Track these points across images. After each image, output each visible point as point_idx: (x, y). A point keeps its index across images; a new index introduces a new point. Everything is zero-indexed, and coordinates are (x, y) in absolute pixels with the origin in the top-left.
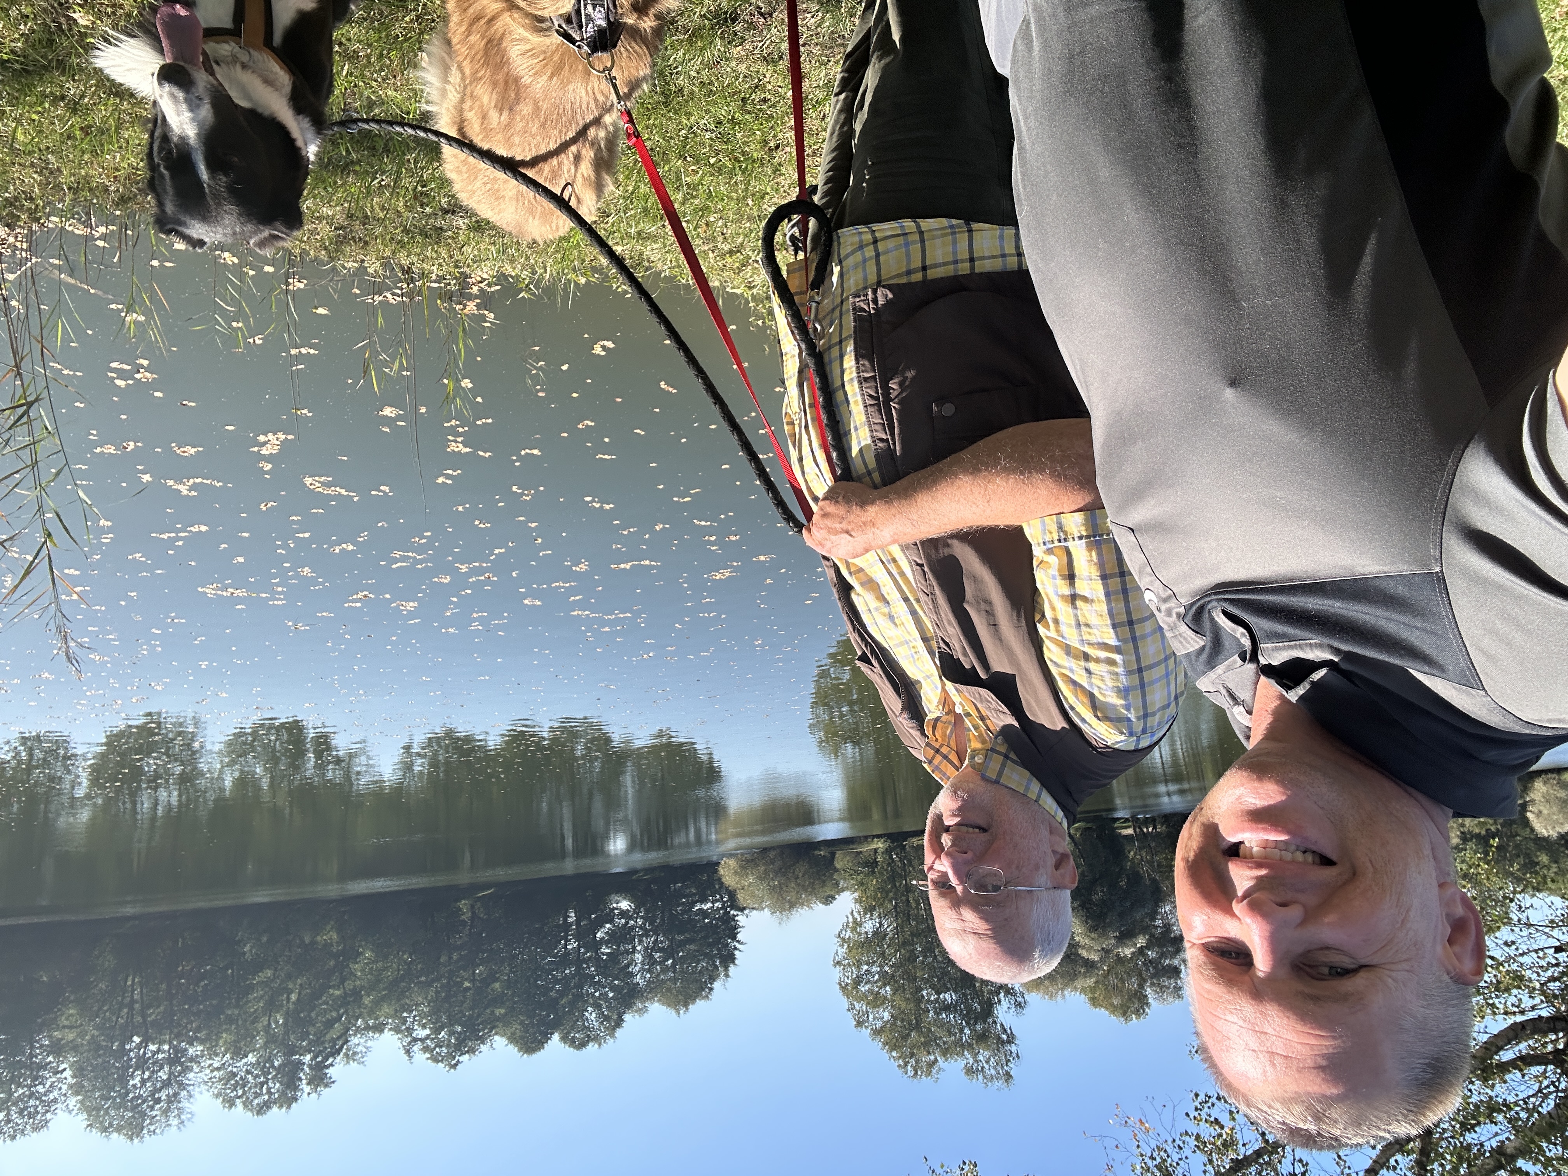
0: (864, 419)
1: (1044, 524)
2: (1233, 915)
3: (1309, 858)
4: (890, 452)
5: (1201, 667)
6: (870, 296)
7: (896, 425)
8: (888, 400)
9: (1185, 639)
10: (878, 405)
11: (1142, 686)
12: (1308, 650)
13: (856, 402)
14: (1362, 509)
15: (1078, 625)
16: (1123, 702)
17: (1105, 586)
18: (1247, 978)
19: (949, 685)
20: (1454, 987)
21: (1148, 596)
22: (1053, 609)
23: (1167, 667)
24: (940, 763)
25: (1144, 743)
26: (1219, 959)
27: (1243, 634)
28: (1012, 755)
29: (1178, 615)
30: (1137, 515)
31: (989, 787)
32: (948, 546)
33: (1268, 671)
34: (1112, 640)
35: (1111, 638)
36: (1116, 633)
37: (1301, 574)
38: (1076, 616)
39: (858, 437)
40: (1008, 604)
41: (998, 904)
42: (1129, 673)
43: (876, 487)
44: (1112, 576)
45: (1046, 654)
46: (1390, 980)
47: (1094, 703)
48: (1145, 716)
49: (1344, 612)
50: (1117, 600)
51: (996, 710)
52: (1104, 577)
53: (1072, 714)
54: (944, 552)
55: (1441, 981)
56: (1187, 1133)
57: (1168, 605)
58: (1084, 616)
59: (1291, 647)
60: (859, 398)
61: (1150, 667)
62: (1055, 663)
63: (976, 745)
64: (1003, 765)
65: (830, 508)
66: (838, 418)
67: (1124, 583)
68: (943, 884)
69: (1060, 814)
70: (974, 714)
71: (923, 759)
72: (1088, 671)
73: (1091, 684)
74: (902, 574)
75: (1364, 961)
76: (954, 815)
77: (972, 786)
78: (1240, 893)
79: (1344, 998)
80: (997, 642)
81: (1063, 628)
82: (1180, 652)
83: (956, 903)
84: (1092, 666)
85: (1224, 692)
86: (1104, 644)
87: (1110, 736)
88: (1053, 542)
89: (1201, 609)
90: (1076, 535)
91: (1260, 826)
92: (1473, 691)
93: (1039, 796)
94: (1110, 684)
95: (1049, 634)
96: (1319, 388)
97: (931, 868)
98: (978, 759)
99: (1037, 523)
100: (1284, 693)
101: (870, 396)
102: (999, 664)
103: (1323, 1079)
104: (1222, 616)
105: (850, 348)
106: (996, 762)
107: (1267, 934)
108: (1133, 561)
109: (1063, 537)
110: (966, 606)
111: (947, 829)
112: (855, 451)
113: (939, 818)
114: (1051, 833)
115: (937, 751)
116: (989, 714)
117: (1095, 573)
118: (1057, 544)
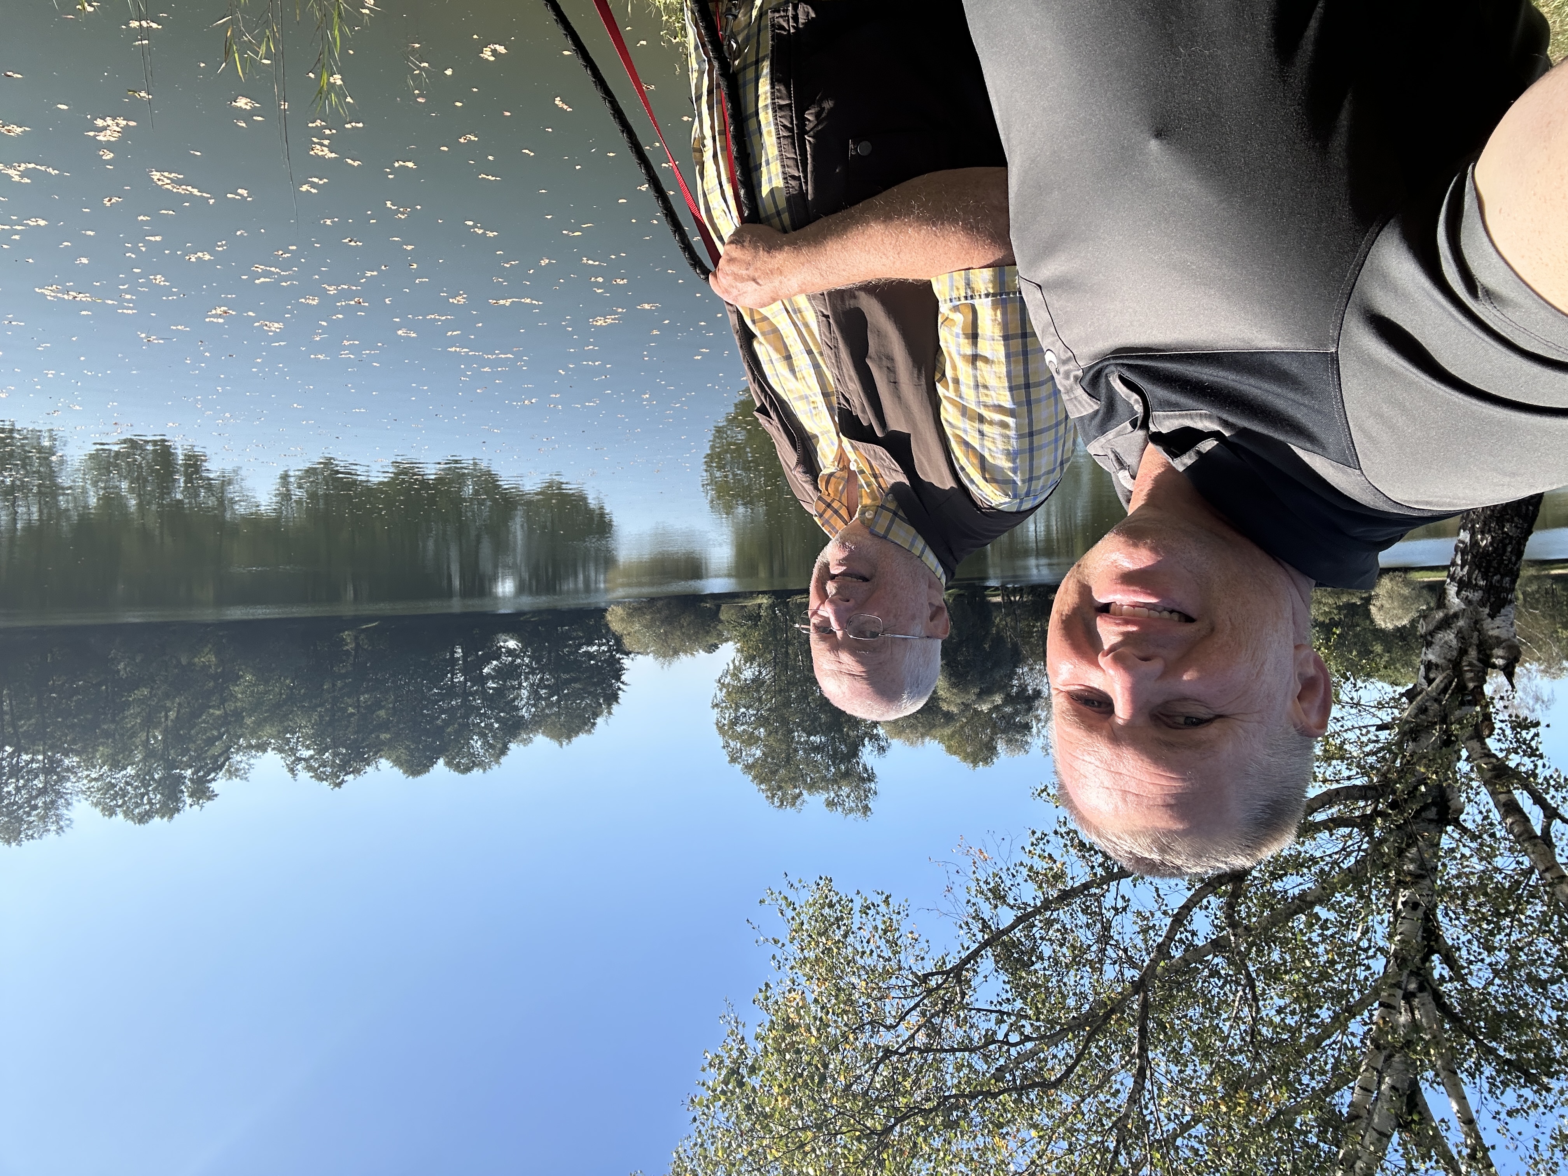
0: (776, 152)
1: (951, 279)
2: (1098, 666)
3: (1175, 616)
4: (802, 194)
5: (1093, 432)
6: (790, 13)
7: (809, 161)
8: (802, 132)
9: (1080, 402)
10: (792, 137)
11: (1031, 450)
12: (1197, 420)
13: (769, 132)
14: (1270, 282)
15: (977, 386)
16: (1011, 465)
17: (1007, 347)
18: (1106, 724)
19: (845, 440)
20: (1298, 738)
21: (1049, 357)
22: (954, 368)
23: (1057, 433)
24: (831, 517)
25: (1026, 506)
26: (1082, 707)
27: (1136, 401)
28: (901, 513)
29: (1076, 378)
30: (1048, 271)
31: (876, 540)
32: (855, 297)
33: (1157, 438)
34: (1008, 403)
35: (1006, 401)
36: (1012, 396)
37: (1200, 343)
38: (975, 377)
39: (769, 172)
40: (910, 361)
41: (874, 650)
42: (1020, 436)
43: (785, 231)
44: (1014, 337)
45: (943, 415)
46: (1241, 731)
47: (983, 465)
48: (1031, 479)
49: (1238, 386)
50: (1016, 362)
51: (890, 468)
52: (1006, 338)
53: (962, 475)
54: (850, 303)
55: (1288, 733)
56: (1021, 864)
57: (1066, 367)
58: (983, 377)
59: (1181, 416)
60: (773, 128)
61: (1041, 432)
62: (950, 423)
63: (867, 501)
64: (892, 522)
65: (735, 252)
66: (749, 151)
67: (1025, 345)
68: (824, 630)
69: (940, 570)
70: (868, 471)
71: (813, 512)
72: (981, 433)
73: (983, 446)
74: (806, 325)
75: (1218, 711)
76: (840, 564)
77: (859, 538)
78: (1106, 647)
79: (1197, 745)
80: (896, 400)
81: (963, 389)
82: (1074, 415)
83: (835, 647)
84: (986, 428)
85: (1112, 456)
86: (1000, 406)
87: (995, 498)
88: (959, 299)
89: (1099, 373)
90: (983, 292)
91: (1132, 588)
92: (1349, 470)
93: (922, 552)
94: (1001, 446)
95: (947, 394)
96: (1243, 151)
97: (815, 613)
98: (869, 515)
99: (945, 278)
100: (1170, 460)
101: (784, 126)
102: (896, 423)
103: (1170, 816)
104: (1118, 381)
105: (766, 70)
106: (886, 518)
107: (1129, 685)
108: (1038, 319)
109: (970, 293)
110: (868, 361)
111: (833, 577)
112: (765, 190)
113: (826, 566)
114: (930, 587)
115: (829, 505)
116: (882, 472)
117: (998, 333)
118: (963, 301)
